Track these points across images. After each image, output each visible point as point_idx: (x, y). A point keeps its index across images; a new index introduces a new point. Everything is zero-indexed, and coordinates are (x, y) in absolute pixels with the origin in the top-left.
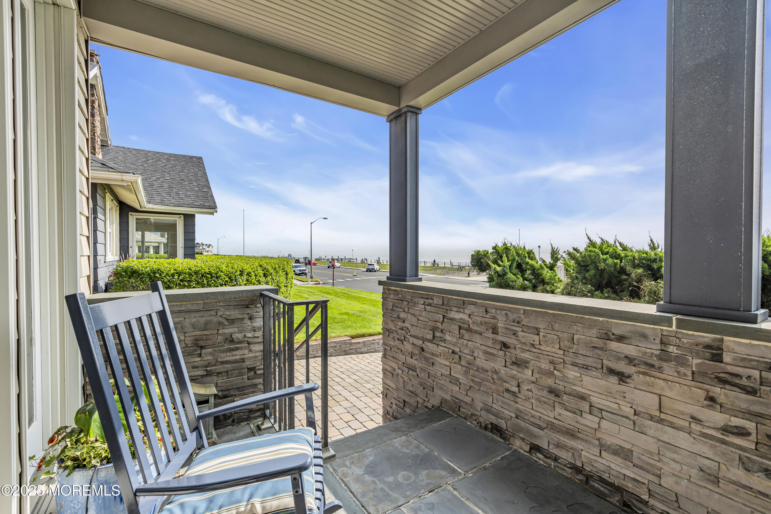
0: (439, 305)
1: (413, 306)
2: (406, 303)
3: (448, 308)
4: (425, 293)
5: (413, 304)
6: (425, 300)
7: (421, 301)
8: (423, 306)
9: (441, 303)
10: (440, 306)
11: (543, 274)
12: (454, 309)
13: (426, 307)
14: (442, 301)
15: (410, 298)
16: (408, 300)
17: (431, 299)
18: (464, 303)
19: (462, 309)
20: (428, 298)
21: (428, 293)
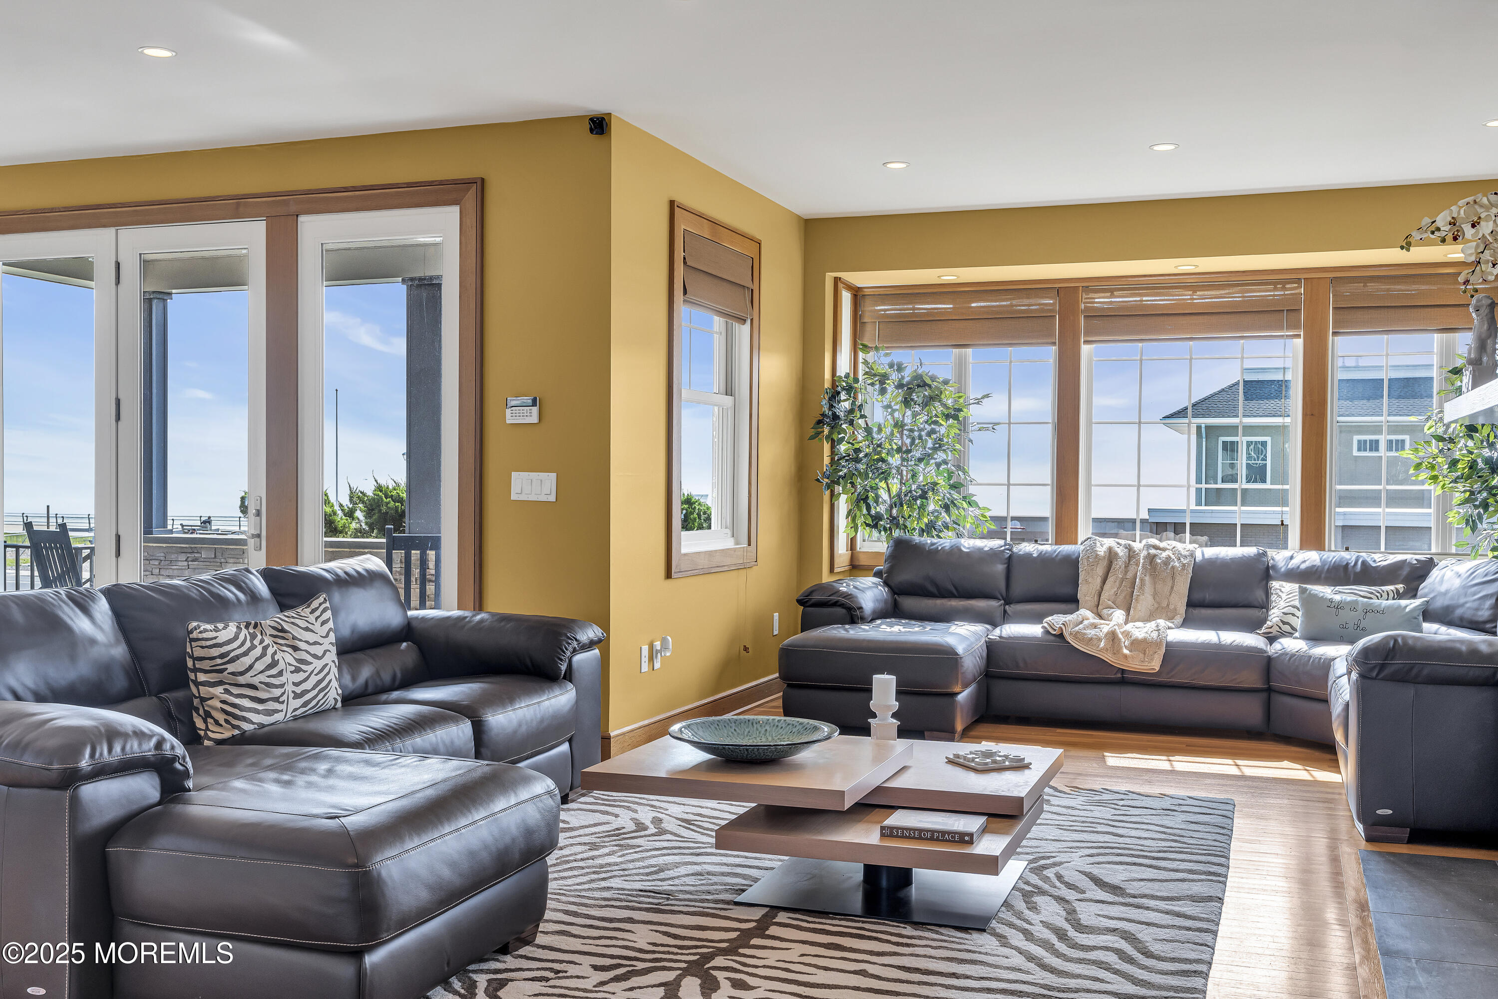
0: (209, 558)
1: (168, 565)
2: (157, 563)
3: (223, 560)
4: (187, 546)
5: (167, 563)
6: (189, 555)
7: (183, 557)
8: (185, 563)
9: (213, 556)
10: (212, 560)
11: (335, 520)
12: (231, 560)
13: (190, 563)
14: (213, 553)
15: (162, 554)
16: (159, 558)
17: (198, 553)
18: (243, 553)
19: (241, 560)
20: (193, 552)
21: (192, 546)
